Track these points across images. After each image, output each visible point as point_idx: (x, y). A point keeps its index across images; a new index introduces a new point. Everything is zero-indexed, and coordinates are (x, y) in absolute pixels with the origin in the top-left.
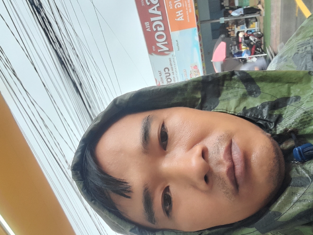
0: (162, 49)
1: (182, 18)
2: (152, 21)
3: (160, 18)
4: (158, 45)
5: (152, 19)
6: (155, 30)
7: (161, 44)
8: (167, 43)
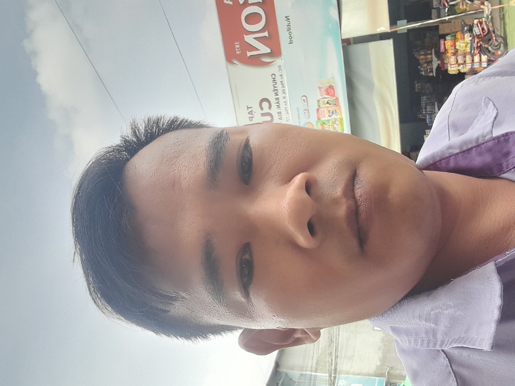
0: (257, 49)
4: (249, 39)
6: (241, 1)
7: (254, 38)
8: (267, 36)
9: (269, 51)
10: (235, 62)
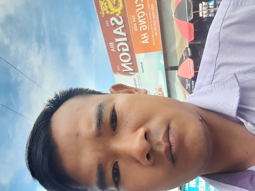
0: (127, 69)
1: (147, 41)
2: (116, 42)
3: (125, 39)
4: (123, 65)
5: (117, 40)
6: (119, 50)
7: (126, 65)
8: (132, 64)
9: (133, 70)
10: (117, 73)
